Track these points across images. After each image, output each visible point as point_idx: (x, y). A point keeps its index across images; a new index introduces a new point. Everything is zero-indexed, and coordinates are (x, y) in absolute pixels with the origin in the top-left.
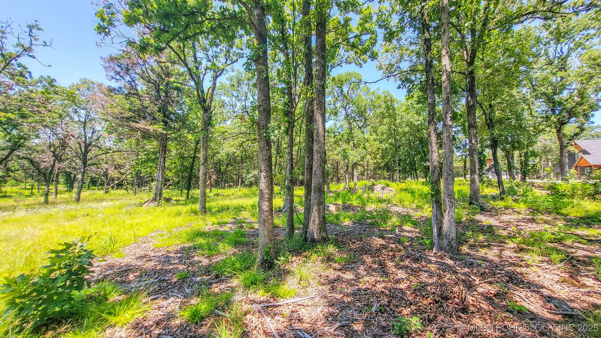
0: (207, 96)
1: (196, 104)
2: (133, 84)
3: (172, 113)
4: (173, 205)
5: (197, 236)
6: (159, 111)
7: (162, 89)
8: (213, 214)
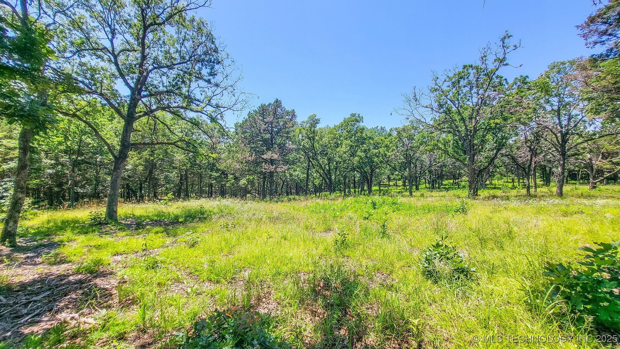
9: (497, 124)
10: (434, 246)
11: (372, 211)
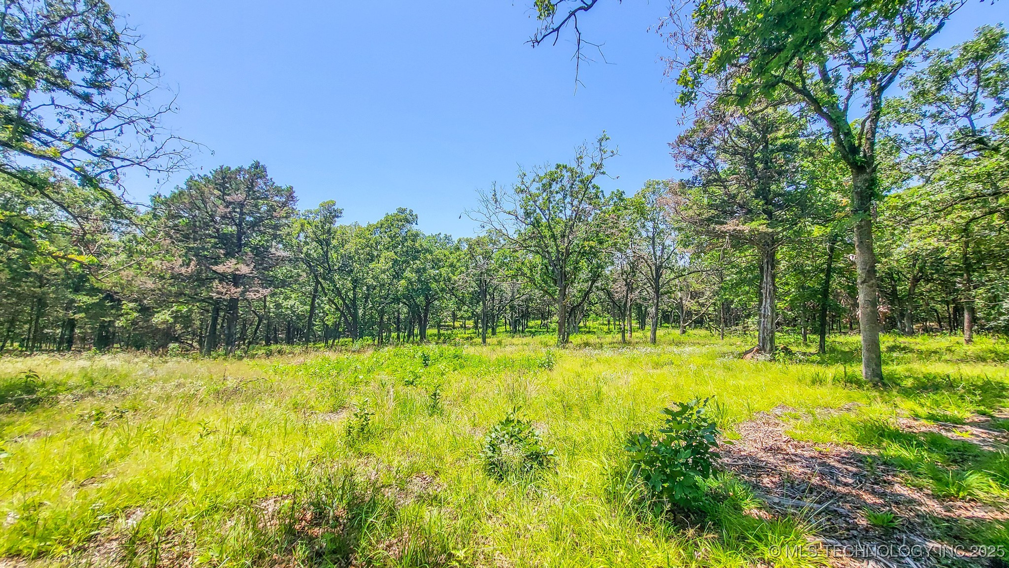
0: (860, 139)
1: (836, 162)
2: (712, 165)
3: (780, 195)
4: (800, 361)
5: (881, 435)
6: (756, 197)
7: (758, 159)
8: (907, 393)
9: (591, 247)
10: (502, 424)
11: (420, 370)
